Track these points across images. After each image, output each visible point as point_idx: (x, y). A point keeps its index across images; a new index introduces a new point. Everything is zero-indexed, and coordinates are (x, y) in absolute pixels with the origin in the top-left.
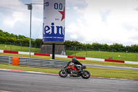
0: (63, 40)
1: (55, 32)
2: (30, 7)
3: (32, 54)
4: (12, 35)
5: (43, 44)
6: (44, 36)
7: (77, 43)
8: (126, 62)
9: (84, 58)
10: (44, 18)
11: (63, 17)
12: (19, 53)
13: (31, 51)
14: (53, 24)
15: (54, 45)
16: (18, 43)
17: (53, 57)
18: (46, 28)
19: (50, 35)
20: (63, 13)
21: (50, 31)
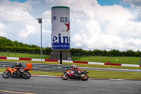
0: (69, 48)
1: (62, 42)
2: (40, 21)
3: (43, 60)
4: (26, 45)
5: (52, 51)
6: (52, 45)
7: (81, 50)
8: (123, 65)
9: (87, 63)
10: (53, 30)
11: (68, 29)
12: (32, 59)
13: (42, 58)
14: (60, 35)
15: (61, 52)
16: (31, 52)
17: (61, 63)
18: (54, 38)
19: (58, 44)
20: (68, 25)
21: (58, 40)
